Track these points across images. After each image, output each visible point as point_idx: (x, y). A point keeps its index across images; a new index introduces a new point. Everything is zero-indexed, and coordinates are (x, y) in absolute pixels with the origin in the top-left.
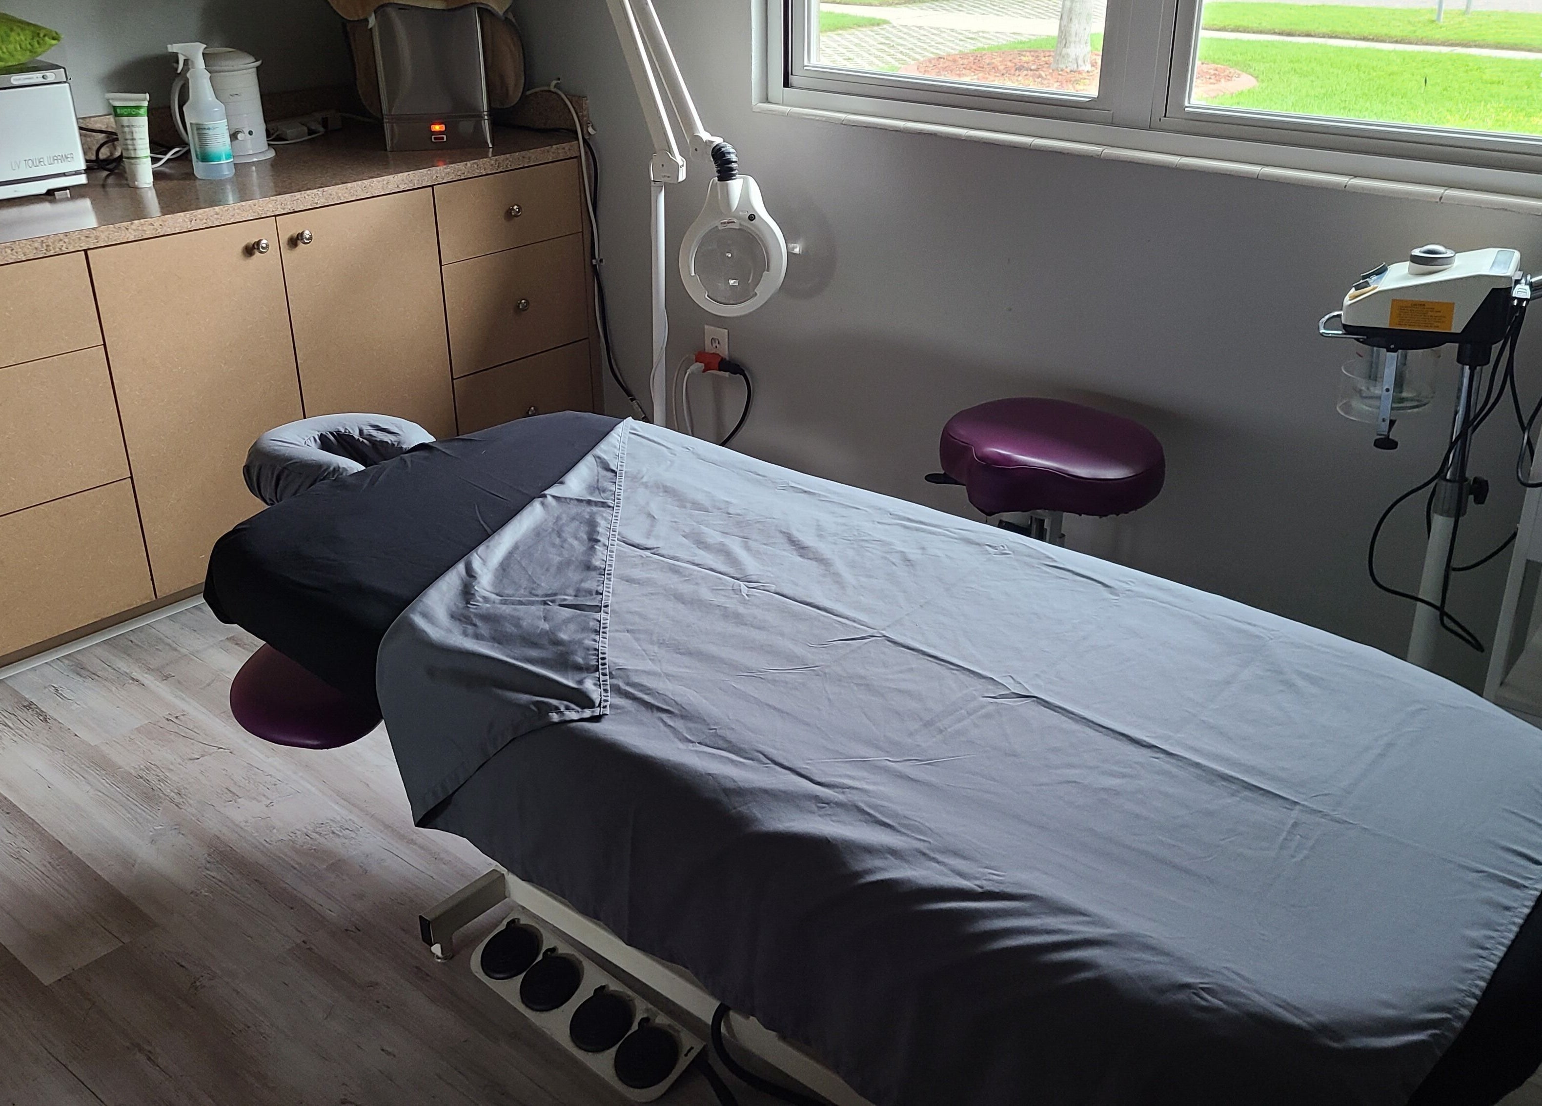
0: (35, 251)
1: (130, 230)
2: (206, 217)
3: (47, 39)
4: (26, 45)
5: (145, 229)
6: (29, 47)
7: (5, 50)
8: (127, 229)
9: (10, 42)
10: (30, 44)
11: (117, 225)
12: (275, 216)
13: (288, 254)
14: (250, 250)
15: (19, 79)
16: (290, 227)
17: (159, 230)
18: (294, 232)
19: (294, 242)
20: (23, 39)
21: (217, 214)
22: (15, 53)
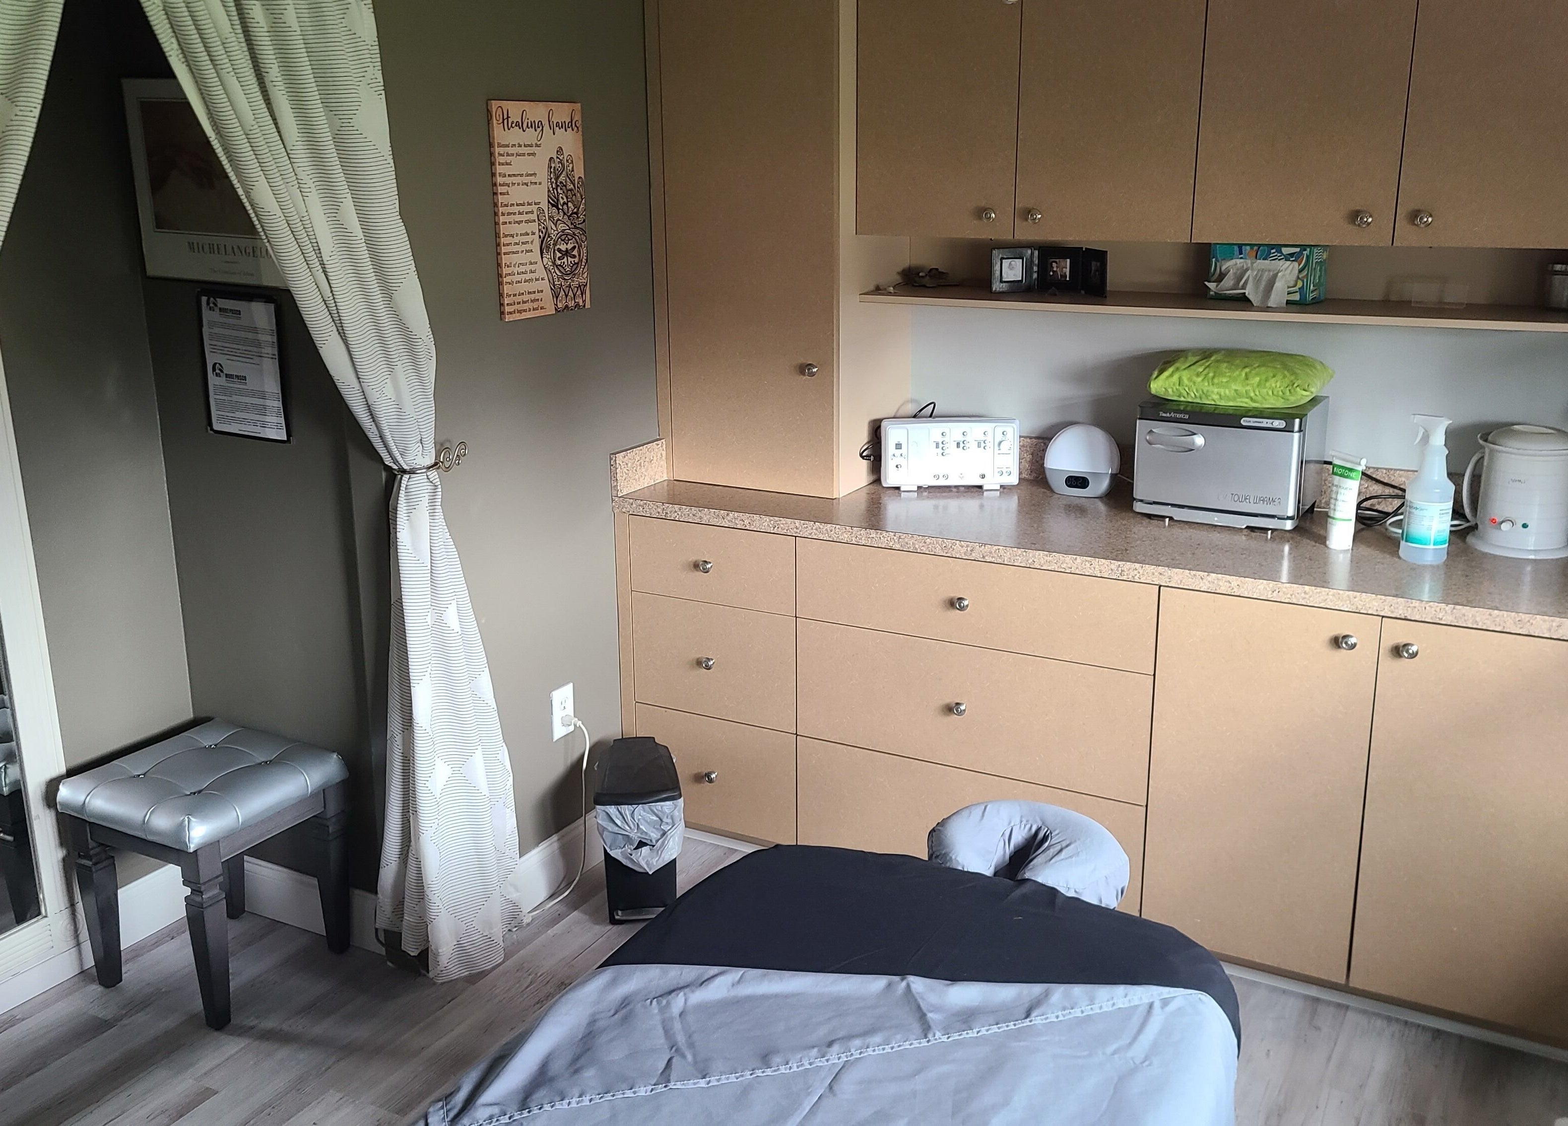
0: (1110, 572)
1: (1204, 581)
2: (1291, 593)
3: (1298, 389)
4: (1278, 392)
5: (1221, 583)
6: (1281, 393)
7: (1257, 393)
8: (1202, 578)
9: (1265, 387)
10: (1282, 391)
11: (1193, 573)
12: (1383, 617)
13: (1389, 665)
14: (1337, 642)
15: (1250, 421)
16: (1397, 633)
17: (1235, 590)
18: (1402, 641)
19: (1398, 651)
20: (1278, 386)
21: (1305, 593)
22: (1267, 397)
